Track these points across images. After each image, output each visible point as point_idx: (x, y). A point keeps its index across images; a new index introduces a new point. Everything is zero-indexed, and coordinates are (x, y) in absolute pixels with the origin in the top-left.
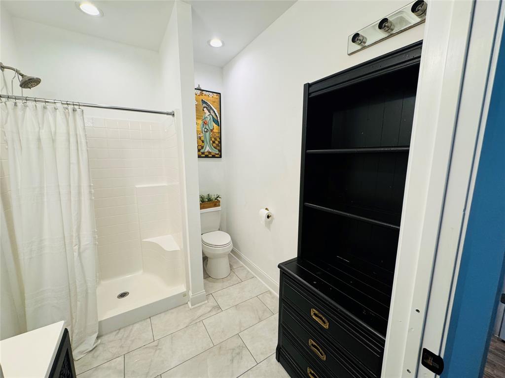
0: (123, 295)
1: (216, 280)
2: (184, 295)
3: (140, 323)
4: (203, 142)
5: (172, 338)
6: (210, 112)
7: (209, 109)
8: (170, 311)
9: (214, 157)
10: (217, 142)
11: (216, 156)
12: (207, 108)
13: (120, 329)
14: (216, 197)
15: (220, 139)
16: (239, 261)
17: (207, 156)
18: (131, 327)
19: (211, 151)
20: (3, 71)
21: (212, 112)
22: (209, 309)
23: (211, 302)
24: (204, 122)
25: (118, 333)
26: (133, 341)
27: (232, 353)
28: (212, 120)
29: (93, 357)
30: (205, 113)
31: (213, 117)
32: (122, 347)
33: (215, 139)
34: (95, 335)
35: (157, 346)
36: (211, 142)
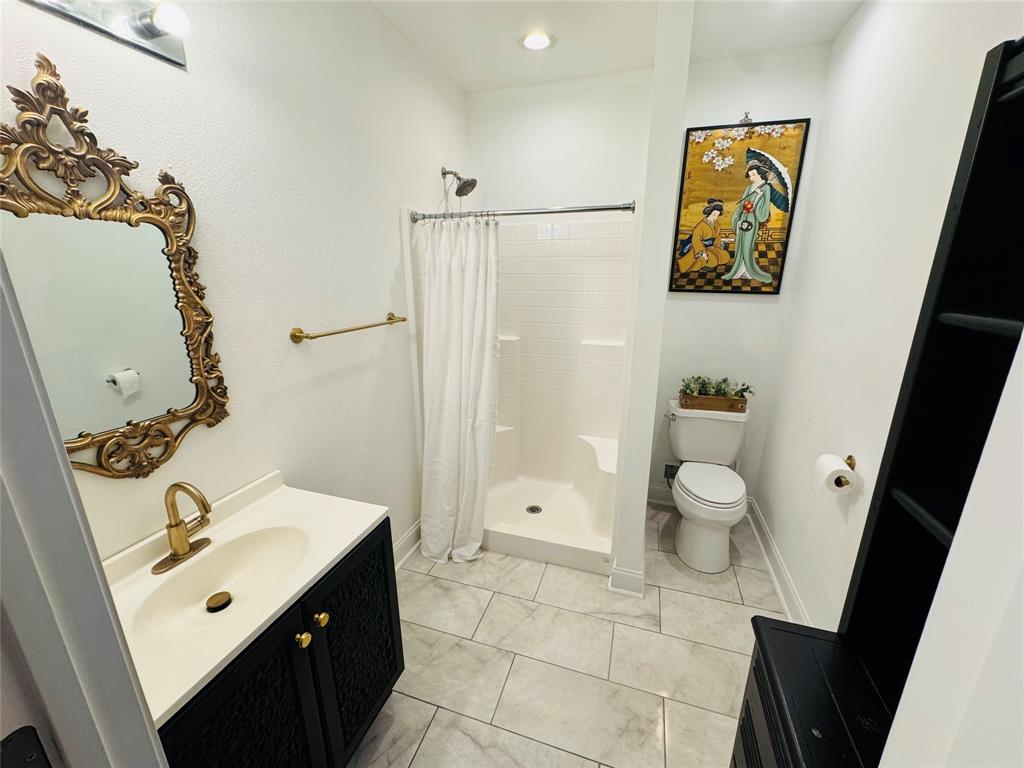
0: (534, 510)
1: (684, 566)
2: (607, 560)
3: (533, 563)
4: (732, 255)
5: (557, 614)
6: (764, 177)
7: (765, 168)
8: (577, 572)
9: (756, 291)
10: (772, 255)
11: (764, 289)
12: (757, 168)
13: (507, 555)
14: (740, 387)
15: (785, 245)
16: (765, 556)
17: (736, 290)
18: (519, 561)
19: (749, 277)
20: (444, 178)
21: (771, 175)
22: (639, 612)
23: (649, 603)
24: (745, 207)
25: (503, 558)
26: (512, 581)
27: (629, 721)
28: (768, 197)
29: (468, 569)
30: (751, 183)
31: (773, 190)
32: (498, 579)
33: (769, 247)
34: (479, 545)
35: (533, 610)
36: (756, 254)
